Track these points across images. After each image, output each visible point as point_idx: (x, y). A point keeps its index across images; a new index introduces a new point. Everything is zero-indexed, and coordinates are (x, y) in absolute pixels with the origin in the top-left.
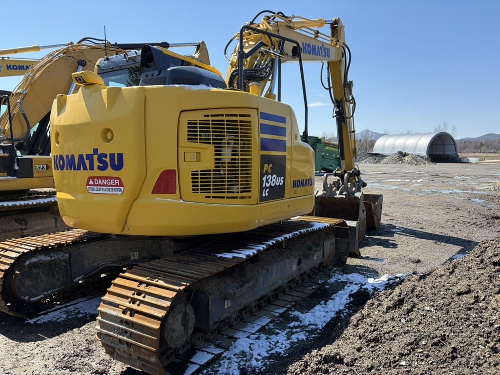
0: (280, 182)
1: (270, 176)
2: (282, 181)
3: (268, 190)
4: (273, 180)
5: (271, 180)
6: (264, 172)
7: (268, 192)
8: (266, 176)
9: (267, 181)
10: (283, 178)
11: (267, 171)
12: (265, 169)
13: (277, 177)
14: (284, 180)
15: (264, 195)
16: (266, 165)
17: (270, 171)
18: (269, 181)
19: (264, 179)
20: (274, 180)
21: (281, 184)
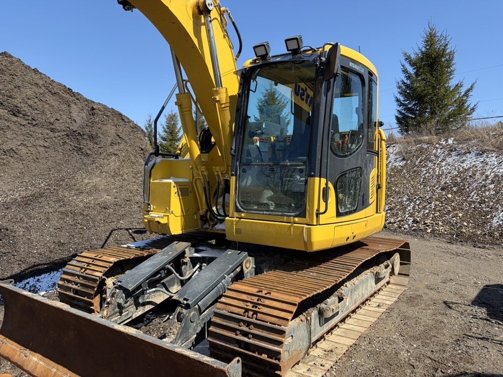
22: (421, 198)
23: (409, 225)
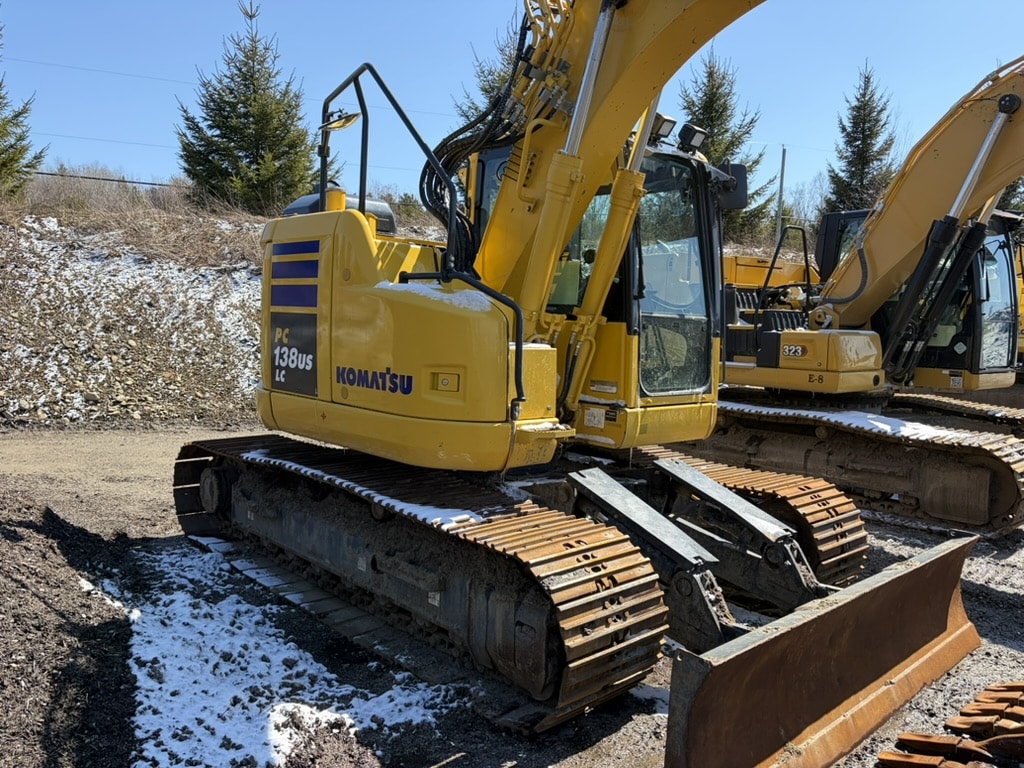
0: (306, 363)
1: (285, 349)
2: (310, 363)
3: (283, 372)
4: (292, 357)
5: (289, 357)
6: (276, 341)
7: (284, 376)
8: (279, 348)
9: (281, 356)
10: (310, 357)
11: (281, 340)
12: (278, 336)
13: (299, 352)
14: (314, 361)
15: (277, 379)
16: (279, 330)
17: (285, 341)
18: (285, 356)
19: (277, 352)
20: (294, 358)
21: (309, 368)
22: (66, 348)
23: (78, 409)
